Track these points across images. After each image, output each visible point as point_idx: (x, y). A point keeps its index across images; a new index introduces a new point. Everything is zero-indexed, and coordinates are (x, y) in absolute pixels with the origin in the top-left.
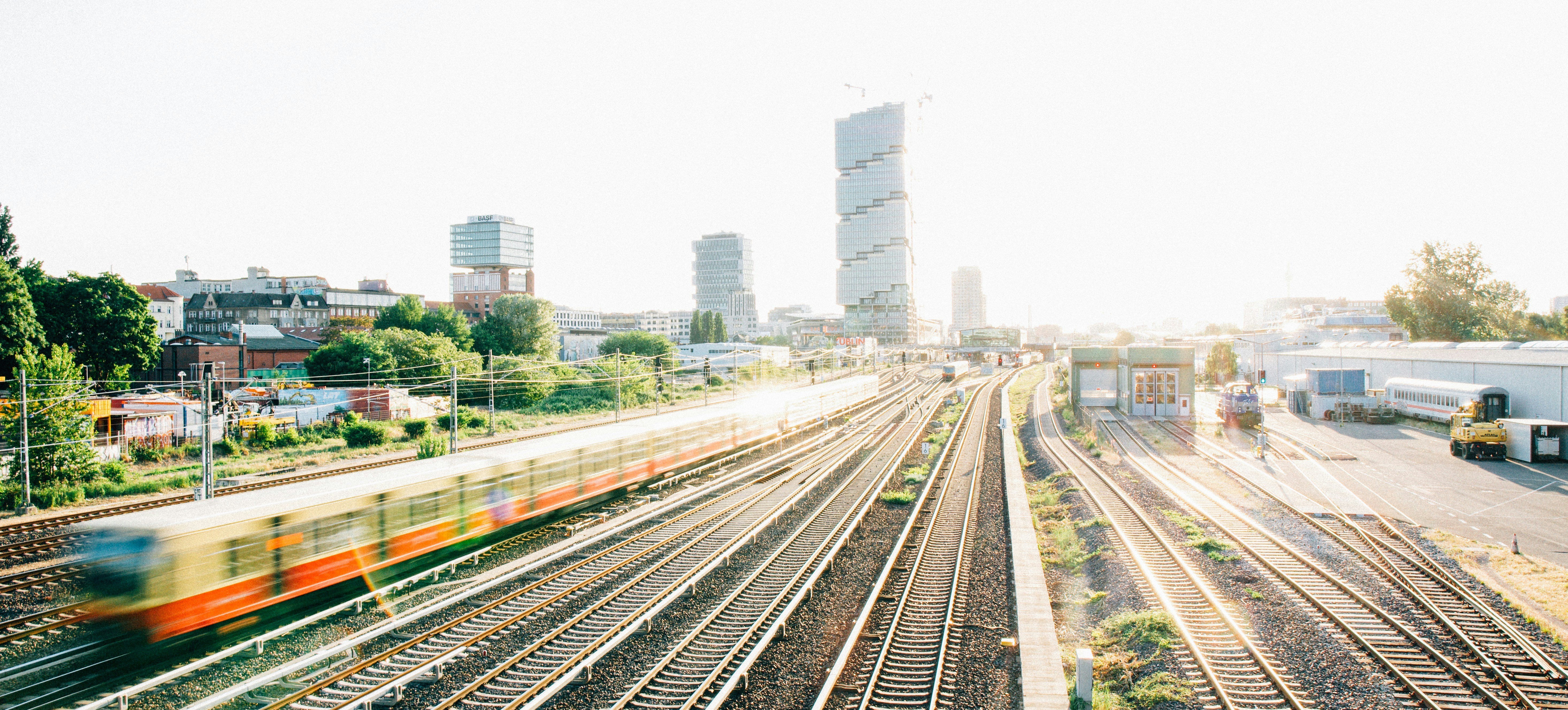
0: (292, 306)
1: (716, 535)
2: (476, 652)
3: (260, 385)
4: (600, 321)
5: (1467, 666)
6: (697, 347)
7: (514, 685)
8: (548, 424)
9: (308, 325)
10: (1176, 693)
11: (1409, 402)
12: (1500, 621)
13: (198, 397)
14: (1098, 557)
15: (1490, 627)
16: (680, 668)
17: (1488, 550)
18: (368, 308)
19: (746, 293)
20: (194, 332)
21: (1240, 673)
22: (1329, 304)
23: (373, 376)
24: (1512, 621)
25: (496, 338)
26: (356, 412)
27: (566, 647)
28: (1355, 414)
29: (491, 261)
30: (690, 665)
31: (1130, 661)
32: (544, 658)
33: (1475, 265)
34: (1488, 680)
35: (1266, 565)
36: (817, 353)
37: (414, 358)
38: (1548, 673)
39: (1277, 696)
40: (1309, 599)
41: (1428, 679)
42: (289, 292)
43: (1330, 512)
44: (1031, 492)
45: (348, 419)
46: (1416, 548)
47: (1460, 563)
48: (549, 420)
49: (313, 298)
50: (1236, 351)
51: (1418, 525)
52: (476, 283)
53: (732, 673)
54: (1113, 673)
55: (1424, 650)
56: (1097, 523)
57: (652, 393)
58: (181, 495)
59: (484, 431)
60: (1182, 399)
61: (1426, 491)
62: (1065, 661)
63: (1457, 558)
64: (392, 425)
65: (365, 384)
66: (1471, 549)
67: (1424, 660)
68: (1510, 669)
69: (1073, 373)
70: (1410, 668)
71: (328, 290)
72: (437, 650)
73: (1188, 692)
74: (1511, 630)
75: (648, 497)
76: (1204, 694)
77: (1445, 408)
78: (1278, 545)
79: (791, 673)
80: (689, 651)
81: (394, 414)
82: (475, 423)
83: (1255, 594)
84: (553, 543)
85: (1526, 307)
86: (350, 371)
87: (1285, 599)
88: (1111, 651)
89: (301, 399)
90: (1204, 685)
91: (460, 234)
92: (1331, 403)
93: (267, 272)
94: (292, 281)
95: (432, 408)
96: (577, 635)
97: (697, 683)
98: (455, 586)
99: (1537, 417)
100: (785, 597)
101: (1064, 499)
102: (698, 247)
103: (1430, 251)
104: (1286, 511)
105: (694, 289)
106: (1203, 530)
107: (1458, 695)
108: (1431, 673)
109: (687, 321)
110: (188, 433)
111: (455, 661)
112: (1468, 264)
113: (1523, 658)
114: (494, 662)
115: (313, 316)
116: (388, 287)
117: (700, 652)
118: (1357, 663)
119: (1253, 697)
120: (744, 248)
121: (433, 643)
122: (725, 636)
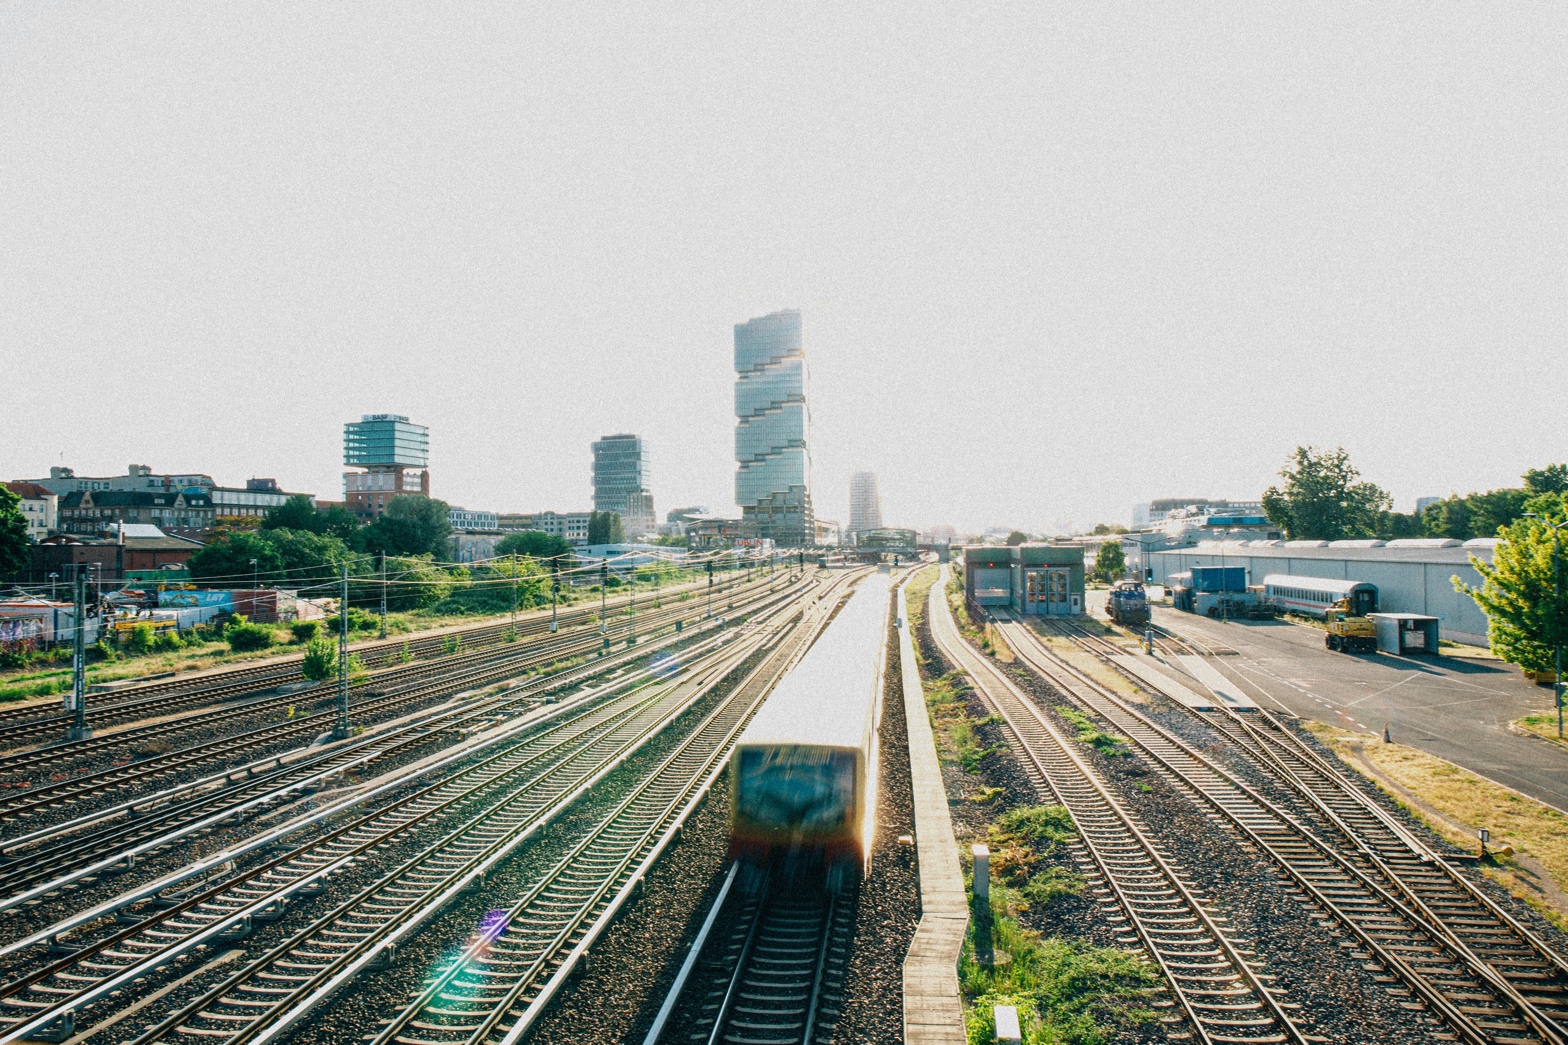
0: (176, 505)
1: (612, 737)
2: (363, 861)
3: (139, 587)
4: (497, 522)
5: (1346, 852)
6: (594, 548)
7: (403, 895)
8: (442, 626)
9: (192, 525)
10: (1070, 887)
11: (1286, 598)
12: (1375, 808)
13: (72, 600)
14: (994, 753)
15: (1365, 813)
16: (577, 873)
17: (1362, 739)
18: (256, 507)
19: (644, 494)
20: (69, 531)
21: (1132, 865)
22: (1211, 505)
23: (260, 577)
24: (1385, 807)
25: (390, 538)
26: (242, 614)
27: (458, 854)
28: (1237, 610)
29: (384, 461)
30: (586, 870)
31: (1026, 856)
32: (436, 866)
33: (1344, 468)
34: (1365, 865)
35: (1156, 759)
36: (716, 554)
37: (303, 559)
38: (1419, 856)
39: (1168, 887)
40: (1197, 791)
41: (1309, 866)
42: (172, 490)
43: (1214, 705)
44: (927, 690)
45: (234, 621)
46: (1295, 738)
47: (1336, 752)
48: (444, 622)
49: (198, 497)
50: (1124, 550)
51: (1297, 717)
52: (370, 482)
53: (629, 877)
54: (1008, 870)
55: (1305, 838)
56: (992, 720)
57: (549, 594)
58: (49, 702)
59: (376, 634)
60: (1073, 597)
61: (1304, 684)
62: (962, 858)
63: (1333, 747)
64: (279, 628)
65: (251, 586)
66: (1347, 739)
67: (1306, 847)
68: (1385, 854)
69: (968, 573)
70: (1292, 856)
71: (214, 488)
72: (323, 861)
73: (1082, 886)
74: (1384, 816)
75: (544, 699)
76: (1096, 887)
77: (1321, 604)
78: (1167, 739)
79: (690, 876)
80: (585, 856)
81: (282, 616)
82: (367, 626)
83: (1146, 788)
84: (446, 747)
85: (1391, 507)
86: (236, 572)
87: (1173, 791)
88: (1007, 847)
89: (181, 601)
90: (1097, 879)
91: (353, 433)
92: (1214, 599)
93: (149, 469)
94: (176, 479)
95: (321, 610)
96: (469, 842)
97: (592, 888)
98: (345, 793)
99: (1403, 612)
100: (683, 799)
101: (960, 697)
102: (596, 447)
103: (1303, 454)
104: (1173, 705)
105: (592, 490)
106: (1094, 725)
107: (1338, 881)
108: (1312, 860)
109: (585, 521)
110: (59, 638)
111: (341, 871)
112: (1338, 466)
113: (1397, 842)
114: (382, 871)
115: (198, 516)
116: (278, 486)
117: (597, 857)
118: (1243, 852)
119: (1146, 889)
120: (643, 449)
121: (318, 854)
122: (622, 840)
